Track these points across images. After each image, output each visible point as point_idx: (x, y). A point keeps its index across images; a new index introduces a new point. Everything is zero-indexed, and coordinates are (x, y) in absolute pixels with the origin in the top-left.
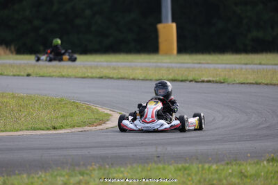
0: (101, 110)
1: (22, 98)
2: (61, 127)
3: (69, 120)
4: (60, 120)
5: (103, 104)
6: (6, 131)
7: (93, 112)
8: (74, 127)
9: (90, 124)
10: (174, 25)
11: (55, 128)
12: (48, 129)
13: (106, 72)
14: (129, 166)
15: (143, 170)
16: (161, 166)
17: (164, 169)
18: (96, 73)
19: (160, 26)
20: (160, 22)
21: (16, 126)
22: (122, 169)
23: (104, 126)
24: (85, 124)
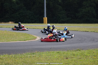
0: (34, 36)
1: (17, 33)
2: (26, 40)
3: (28, 38)
4: (26, 38)
5: (35, 35)
6: (14, 41)
7: (33, 36)
8: (29, 40)
9: (33, 39)
10: (47, 18)
11: (25, 40)
12: (23, 41)
13: (34, 27)
14: (45, 52)
15: (48, 53)
16: (53, 52)
17: (54, 52)
18: (32, 27)
19: (44, 18)
20: (44, 17)
21: (16, 40)
22: (43, 53)
23: (36, 40)
24: (31, 39)
